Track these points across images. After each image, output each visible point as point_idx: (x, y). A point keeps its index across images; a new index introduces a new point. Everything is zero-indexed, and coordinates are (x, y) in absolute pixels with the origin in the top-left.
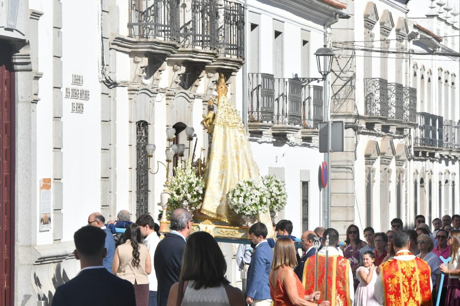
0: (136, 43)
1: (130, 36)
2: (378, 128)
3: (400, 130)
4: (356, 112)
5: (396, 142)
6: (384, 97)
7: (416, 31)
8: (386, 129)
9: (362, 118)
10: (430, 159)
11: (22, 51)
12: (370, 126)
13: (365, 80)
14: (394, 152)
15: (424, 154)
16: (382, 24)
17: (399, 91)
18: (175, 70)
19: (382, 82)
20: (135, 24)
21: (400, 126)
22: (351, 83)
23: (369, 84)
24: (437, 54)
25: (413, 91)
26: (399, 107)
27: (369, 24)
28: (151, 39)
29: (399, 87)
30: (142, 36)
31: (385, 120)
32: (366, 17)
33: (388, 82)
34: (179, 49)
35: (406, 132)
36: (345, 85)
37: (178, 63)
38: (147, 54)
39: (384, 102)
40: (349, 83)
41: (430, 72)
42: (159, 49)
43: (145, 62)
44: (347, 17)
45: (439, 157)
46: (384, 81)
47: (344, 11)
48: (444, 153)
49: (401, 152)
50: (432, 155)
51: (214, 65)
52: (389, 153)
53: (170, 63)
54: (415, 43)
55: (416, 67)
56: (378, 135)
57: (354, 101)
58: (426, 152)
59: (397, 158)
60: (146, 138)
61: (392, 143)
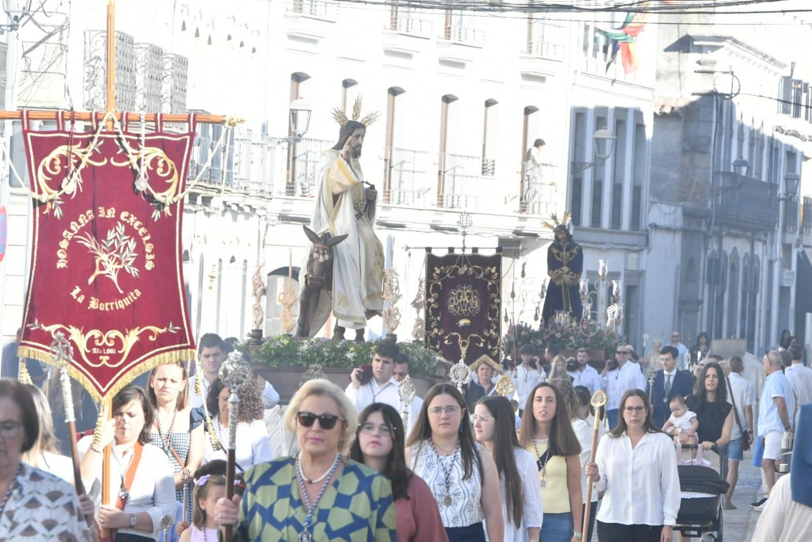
4: (68, 102)
6: (126, 73)
10: (204, 210)
13: (87, 33)
15: (193, 198)
17: (155, 61)
19: (123, 40)
22: (61, 39)
23: (96, 43)
25: (182, 62)
26: (154, 96)
29: (157, 52)
33: (135, 41)
36: (44, 41)
39: (126, 83)
40: (55, 39)
41: (211, 23)
45: (222, 208)
46: (128, 39)
48: (231, 199)
55: (185, 12)
57: (65, 77)
58: (198, 194)
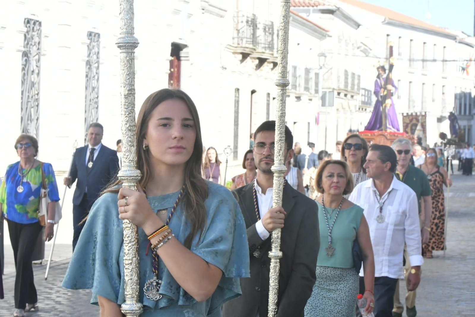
0: (236, 47)
1: (233, 43)
2: (342, 95)
3: (352, 96)
4: (333, 86)
5: (350, 102)
6: (346, 78)
7: (362, 45)
8: (346, 95)
9: (336, 90)
11: (185, 50)
12: (339, 94)
14: (349, 108)
15: (362, 109)
16: (346, 40)
17: (353, 76)
18: (253, 62)
20: (236, 38)
21: (353, 94)
24: (370, 57)
25: (359, 76)
26: (353, 85)
27: (340, 40)
28: (244, 45)
29: (353, 74)
30: (238, 44)
31: (346, 91)
32: (339, 37)
33: (349, 72)
34: (257, 51)
35: (355, 97)
36: (328, 72)
37: (255, 58)
38: (242, 53)
39: (346, 81)
40: (330, 71)
42: (247, 51)
43: (240, 57)
44: (331, 37)
46: (346, 71)
47: (328, 33)
49: (353, 108)
50: (366, 110)
51: (271, 60)
52: (347, 108)
53: (252, 58)
54: (361, 51)
56: (342, 99)
57: (332, 80)
58: (364, 108)
59: (351, 111)
60: (238, 97)
61: (348, 103)
